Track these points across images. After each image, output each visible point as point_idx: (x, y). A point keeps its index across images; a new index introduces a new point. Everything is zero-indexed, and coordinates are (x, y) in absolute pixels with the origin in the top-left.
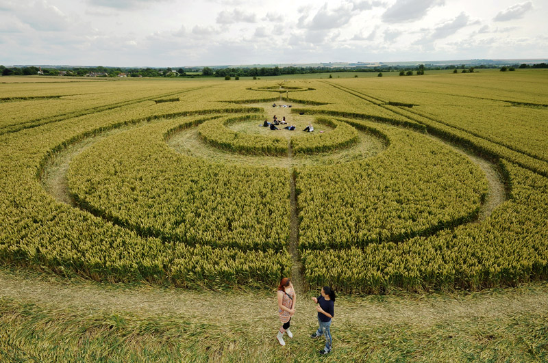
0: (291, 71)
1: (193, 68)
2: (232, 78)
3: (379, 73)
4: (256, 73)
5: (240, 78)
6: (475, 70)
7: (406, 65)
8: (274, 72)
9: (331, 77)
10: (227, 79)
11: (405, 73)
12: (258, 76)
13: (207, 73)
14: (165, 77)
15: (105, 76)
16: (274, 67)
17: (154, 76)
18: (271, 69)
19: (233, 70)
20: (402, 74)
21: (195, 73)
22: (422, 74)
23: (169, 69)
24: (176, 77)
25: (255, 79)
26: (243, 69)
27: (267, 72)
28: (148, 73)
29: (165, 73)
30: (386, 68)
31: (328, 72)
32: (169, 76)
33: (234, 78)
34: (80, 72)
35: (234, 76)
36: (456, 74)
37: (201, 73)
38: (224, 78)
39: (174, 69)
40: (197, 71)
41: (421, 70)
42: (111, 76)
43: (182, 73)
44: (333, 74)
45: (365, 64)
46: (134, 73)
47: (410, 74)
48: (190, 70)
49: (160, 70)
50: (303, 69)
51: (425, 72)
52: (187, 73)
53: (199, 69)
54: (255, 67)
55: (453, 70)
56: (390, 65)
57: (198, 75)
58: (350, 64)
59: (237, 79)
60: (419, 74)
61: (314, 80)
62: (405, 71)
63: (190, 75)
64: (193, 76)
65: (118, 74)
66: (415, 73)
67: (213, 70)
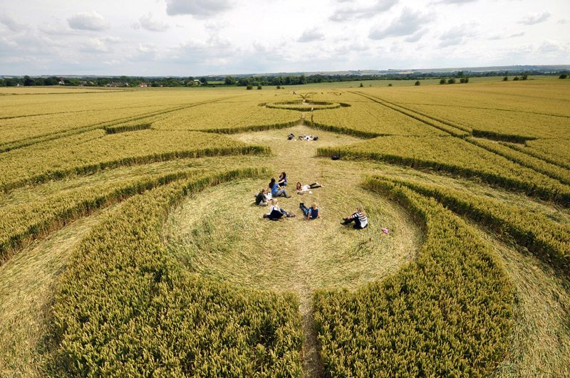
0: (318, 79)
1: (217, 77)
2: (254, 87)
3: (416, 81)
4: (281, 82)
5: (263, 87)
6: (529, 77)
7: (441, 72)
8: (299, 80)
9: (362, 86)
10: (249, 88)
12: (283, 84)
13: (229, 82)
14: (185, 86)
15: (126, 86)
16: (300, 76)
17: (175, 85)
18: (297, 78)
19: (257, 79)
20: (442, 82)
21: (218, 82)
22: (467, 82)
23: (191, 79)
24: (197, 86)
25: (278, 88)
26: (268, 77)
27: (292, 81)
28: (170, 82)
29: (187, 83)
30: (420, 76)
31: (357, 80)
32: (190, 86)
33: (257, 87)
34: (101, 82)
35: (257, 85)
36: (506, 82)
37: (223, 82)
38: (246, 87)
39: (197, 78)
40: (220, 80)
41: (462, 77)
42: (131, 86)
43: (204, 82)
44: (363, 82)
45: (396, 72)
46: (155, 83)
47: (451, 82)
48: (214, 79)
49: (183, 79)
50: (330, 77)
51: (470, 79)
52: (209, 83)
53: (223, 78)
54: (279, 75)
55: (504, 77)
56: (423, 73)
57: (220, 84)
58: (380, 72)
59: (259, 88)
60: (462, 82)
61: (344, 90)
62: (445, 79)
63: (212, 85)
64: (213, 86)
65: (138, 84)
66: (458, 80)
67: (237, 78)
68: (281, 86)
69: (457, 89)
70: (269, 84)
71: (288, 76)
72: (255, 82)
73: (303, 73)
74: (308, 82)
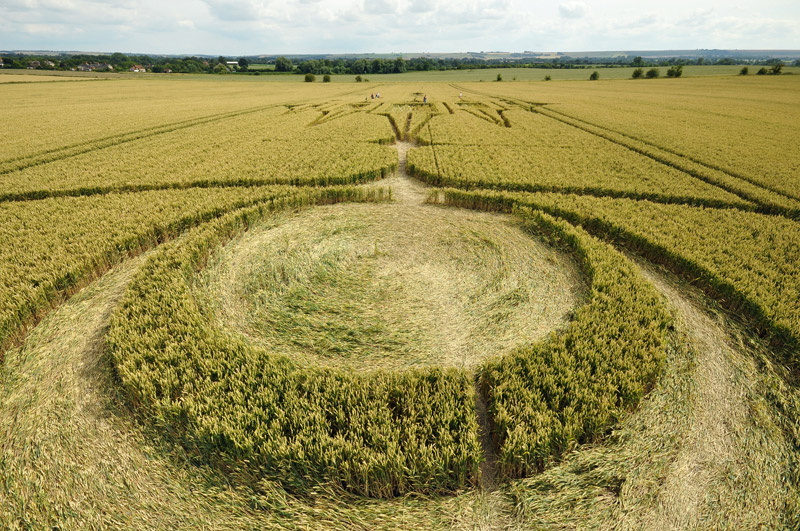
0: (422, 65)
2: (318, 78)
3: (592, 71)
4: (366, 68)
5: (333, 77)
6: (785, 70)
9: (499, 79)
10: (309, 79)
11: (644, 72)
12: (368, 73)
13: (282, 67)
14: (210, 73)
15: (108, 70)
16: (395, 58)
17: (191, 71)
20: (637, 75)
21: (262, 67)
22: (678, 75)
23: (222, 60)
24: (231, 73)
25: (359, 80)
27: (383, 67)
28: (183, 65)
29: (211, 66)
31: (488, 67)
32: (217, 71)
33: (321, 77)
34: (67, 63)
35: (323, 74)
36: (745, 76)
37: (273, 67)
38: (303, 77)
39: (230, 59)
42: (117, 71)
43: (244, 66)
44: (502, 72)
45: (535, 54)
46: (159, 66)
47: (652, 75)
50: (441, 62)
52: (250, 67)
53: (271, 60)
54: (364, 57)
55: (741, 68)
56: (574, 58)
57: (268, 70)
58: (512, 55)
59: (326, 80)
60: (671, 74)
63: (253, 71)
64: (256, 72)
65: (130, 66)
66: (663, 71)
67: (295, 61)
68: (363, 76)
69: (659, 90)
70: (347, 72)
71: (376, 58)
72: (324, 68)
73: (401, 55)
74: (409, 70)
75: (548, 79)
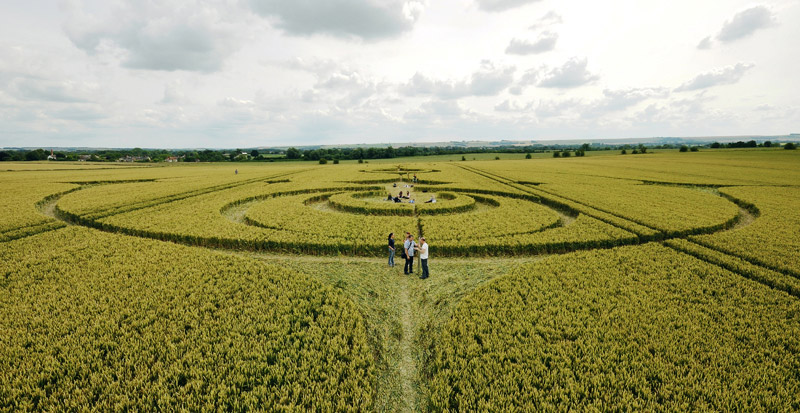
0: (410, 152)
1: (270, 150)
2: (329, 162)
3: (528, 154)
4: (362, 156)
5: (340, 161)
6: (648, 150)
7: (567, 144)
8: (388, 153)
9: (464, 159)
10: (322, 163)
11: (561, 154)
13: (292, 155)
14: (233, 160)
15: (147, 161)
16: (386, 147)
17: (217, 160)
18: (382, 150)
19: (330, 151)
20: (556, 155)
21: (276, 156)
22: (583, 155)
23: (239, 151)
24: (249, 160)
25: (361, 162)
26: (342, 149)
27: (376, 153)
28: (208, 156)
29: (234, 156)
30: (540, 149)
31: (461, 153)
32: (239, 160)
33: (332, 162)
34: (110, 156)
35: (330, 159)
36: (624, 155)
37: (283, 156)
38: (318, 162)
39: (245, 151)
40: (276, 153)
41: (583, 150)
42: (155, 161)
43: (256, 155)
44: (466, 156)
45: (511, 143)
46: (189, 157)
47: (566, 155)
48: (267, 151)
49: (225, 152)
50: (426, 150)
51: (587, 153)
52: (264, 156)
53: (280, 151)
54: (359, 146)
55: (621, 151)
56: (545, 145)
57: (281, 158)
58: (491, 143)
59: (336, 162)
60: (578, 155)
62: (561, 152)
64: (272, 160)
65: (163, 158)
66: (573, 154)
67: (301, 151)
68: (364, 161)
70: (348, 159)
71: (369, 147)
72: (328, 155)
74: (399, 156)
75: (497, 159)
